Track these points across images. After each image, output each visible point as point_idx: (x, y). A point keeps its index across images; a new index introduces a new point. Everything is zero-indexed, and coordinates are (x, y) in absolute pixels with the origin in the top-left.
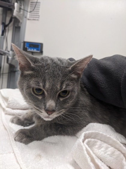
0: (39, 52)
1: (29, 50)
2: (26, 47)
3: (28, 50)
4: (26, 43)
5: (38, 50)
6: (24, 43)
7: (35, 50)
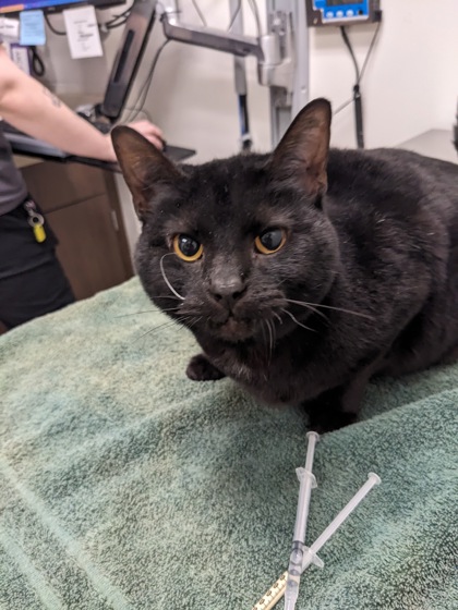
0: (365, 17)
1: (329, 18)
2: (315, 8)
3: (324, 21)
5: (361, 13)
7: (351, 16)
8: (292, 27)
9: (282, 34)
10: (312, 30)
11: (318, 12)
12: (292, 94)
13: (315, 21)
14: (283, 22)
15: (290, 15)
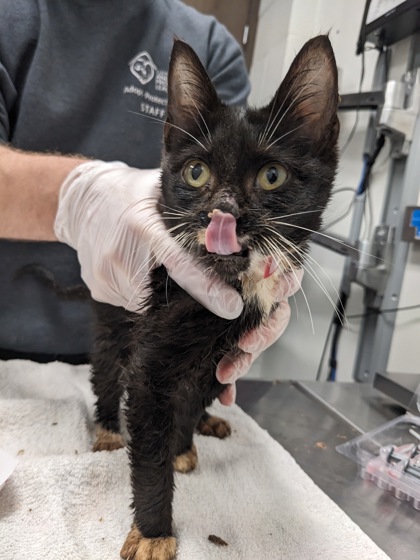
2: (411, 225)
3: (416, 238)
4: (412, 214)
6: (410, 209)
8: (393, 239)
9: (382, 243)
11: (413, 229)
12: (382, 297)
14: (386, 235)
15: (394, 230)
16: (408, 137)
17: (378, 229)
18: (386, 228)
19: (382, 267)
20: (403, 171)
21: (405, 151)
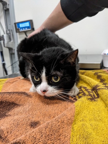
0: (30, 29)
1: (21, 30)
2: (17, 28)
4: (17, 24)
5: (29, 28)
6: (15, 24)
8: (12, 33)
9: (10, 35)
10: (18, 34)
13: (18, 31)
14: (10, 32)
15: (12, 30)
16: (8, 3)
17: (7, 31)
18: (9, 30)
19: (12, 41)
20: (9, 13)
21: (8, 7)
